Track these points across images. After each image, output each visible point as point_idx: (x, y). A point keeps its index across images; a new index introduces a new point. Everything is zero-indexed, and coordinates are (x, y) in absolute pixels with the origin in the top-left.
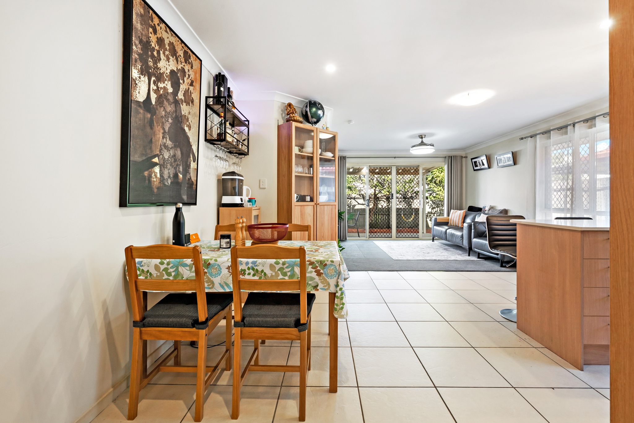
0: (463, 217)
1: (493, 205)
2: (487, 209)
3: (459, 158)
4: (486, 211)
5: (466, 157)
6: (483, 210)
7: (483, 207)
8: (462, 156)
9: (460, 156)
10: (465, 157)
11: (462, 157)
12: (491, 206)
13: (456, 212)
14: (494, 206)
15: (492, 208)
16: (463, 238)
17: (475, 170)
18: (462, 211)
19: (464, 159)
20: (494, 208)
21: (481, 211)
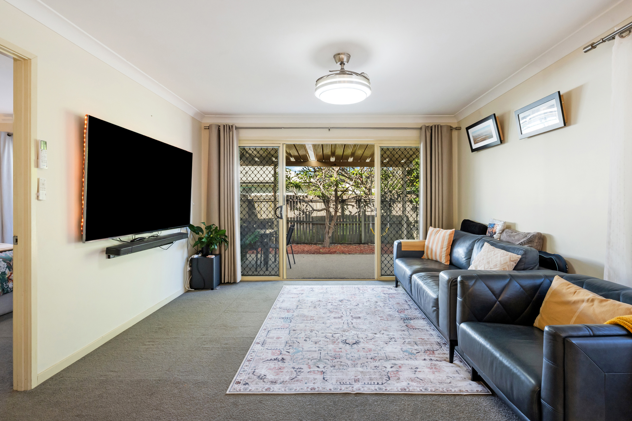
0: (449, 244)
1: (510, 220)
2: (498, 229)
3: (445, 131)
4: (495, 233)
5: (458, 129)
6: (489, 230)
7: (490, 224)
8: (451, 127)
9: (447, 126)
10: (456, 129)
11: (451, 129)
12: (505, 223)
13: (437, 232)
14: (512, 223)
15: (508, 227)
16: (438, 308)
17: (473, 150)
18: (449, 231)
19: (455, 133)
20: (512, 228)
21: (485, 234)
